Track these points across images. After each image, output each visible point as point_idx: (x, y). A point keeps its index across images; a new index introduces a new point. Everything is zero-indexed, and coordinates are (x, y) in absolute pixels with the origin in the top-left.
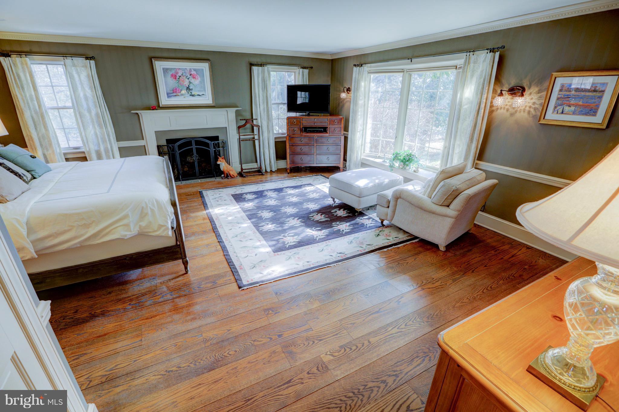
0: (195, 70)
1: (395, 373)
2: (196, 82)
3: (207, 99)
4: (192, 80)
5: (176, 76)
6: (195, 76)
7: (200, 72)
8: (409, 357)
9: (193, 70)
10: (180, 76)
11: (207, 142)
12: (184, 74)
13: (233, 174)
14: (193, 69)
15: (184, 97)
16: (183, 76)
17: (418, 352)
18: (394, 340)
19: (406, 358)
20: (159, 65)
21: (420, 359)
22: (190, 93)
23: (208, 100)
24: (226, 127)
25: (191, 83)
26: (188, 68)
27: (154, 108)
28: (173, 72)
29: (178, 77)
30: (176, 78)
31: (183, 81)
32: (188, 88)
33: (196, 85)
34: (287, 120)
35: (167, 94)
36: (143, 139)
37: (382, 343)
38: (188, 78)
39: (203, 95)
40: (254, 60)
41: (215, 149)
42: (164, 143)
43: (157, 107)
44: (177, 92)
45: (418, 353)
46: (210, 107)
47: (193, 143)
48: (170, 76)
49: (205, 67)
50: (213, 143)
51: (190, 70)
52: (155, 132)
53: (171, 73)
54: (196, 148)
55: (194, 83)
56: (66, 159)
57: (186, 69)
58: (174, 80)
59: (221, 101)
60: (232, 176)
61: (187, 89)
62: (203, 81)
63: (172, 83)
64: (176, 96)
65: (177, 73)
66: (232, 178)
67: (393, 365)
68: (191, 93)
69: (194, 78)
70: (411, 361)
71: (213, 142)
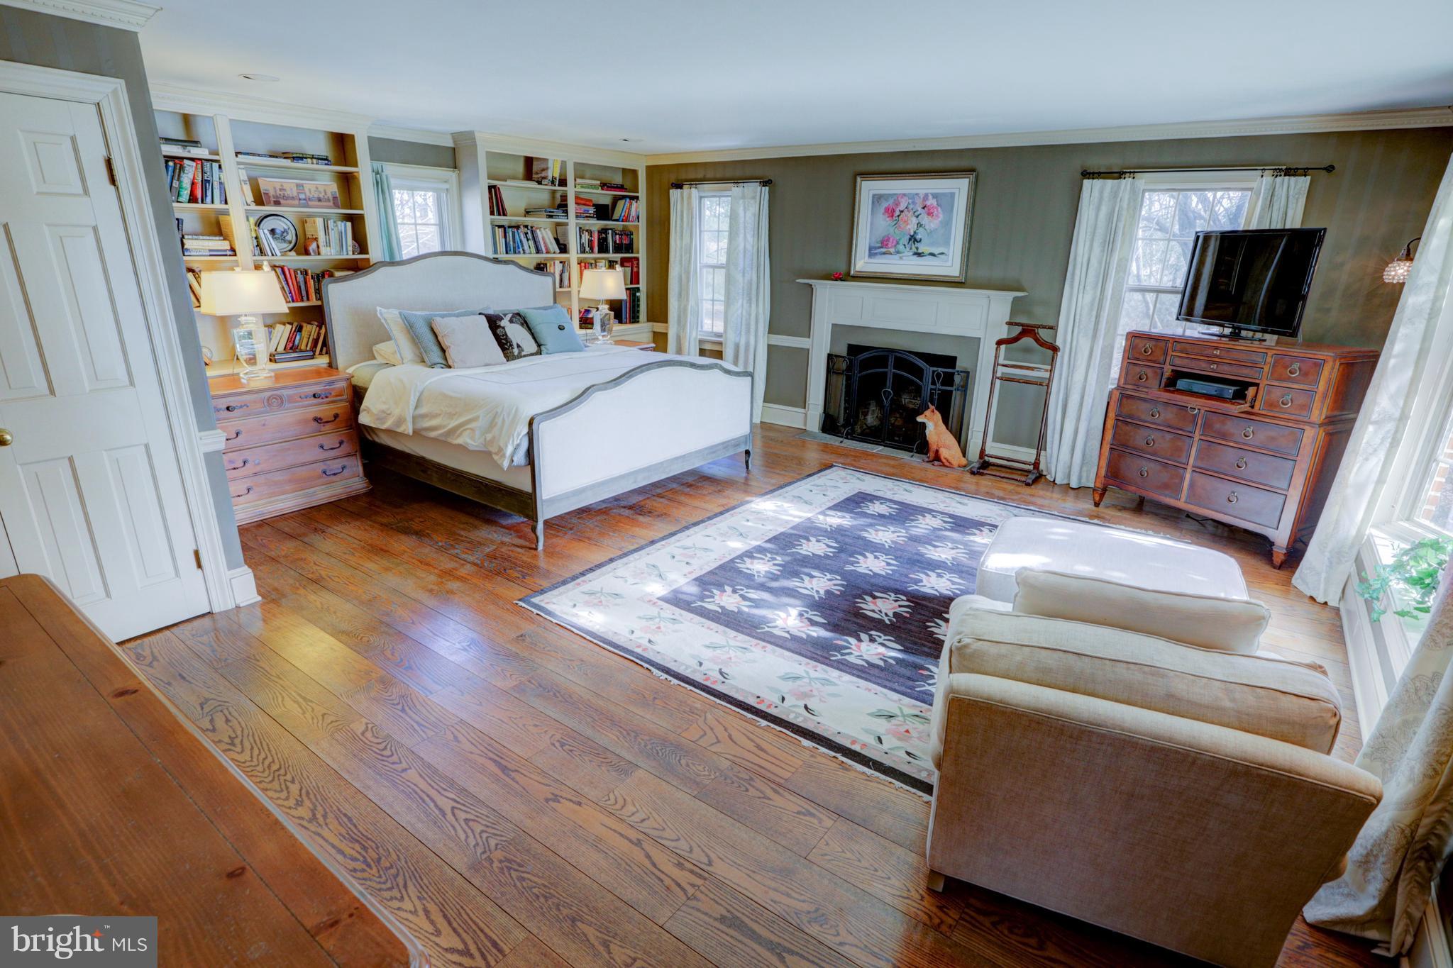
0: (935, 196)
1: (319, 816)
2: (930, 223)
3: (950, 264)
4: (925, 219)
5: (894, 211)
6: (931, 210)
7: (946, 201)
8: (363, 835)
9: (930, 197)
10: (902, 212)
11: (920, 365)
12: (911, 207)
13: (949, 458)
14: (932, 194)
15: (901, 258)
16: (909, 211)
17: (380, 849)
18: (414, 806)
19: (361, 829)
20: (868, 188)
21: (360, 853)
22: (913, 247)
23: (951, 266)
24: (980, 339)
25: (921, 225)
26: (922, 192)
27: (838, 277)
28: (891, 202)
29: (898, 213)
30: (892, 216)
31: (906, 222)
32: (912, 236)
33: (931, 232)
34: (1127, 339)
35: (870, 249)
36: (809, 337)
37: (402, 788)
38: (916, 214)
39: (942, 254)
40: (1095, 163)
41: (933, 387)
42: (843, 351)
43: (845, 276)
44: (890, 246)
45: (377, 848)
46: (953, 284)
47: (891, 361)
48: (882, 210)
49: (959, 188)
50: (934, 372)
51: (926, 197)
52: (834, 325)
53: (886, 205)
54: (895, 375)
55: (927, 227)
56: (700, 349)
57: (917, 194)
58: (888, 219)
59: (981, 273)
60: (944, 461)
61: (910, 240)
62: (947, 224)
63: (883, 224)
64: (884, 253)
65: (898, 204)
66: (944, 465)
67: (341, 812)
68: (917, 248)
69: (930, 214)
70: (352, 838)
71: (932, 369)
